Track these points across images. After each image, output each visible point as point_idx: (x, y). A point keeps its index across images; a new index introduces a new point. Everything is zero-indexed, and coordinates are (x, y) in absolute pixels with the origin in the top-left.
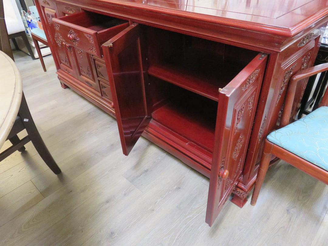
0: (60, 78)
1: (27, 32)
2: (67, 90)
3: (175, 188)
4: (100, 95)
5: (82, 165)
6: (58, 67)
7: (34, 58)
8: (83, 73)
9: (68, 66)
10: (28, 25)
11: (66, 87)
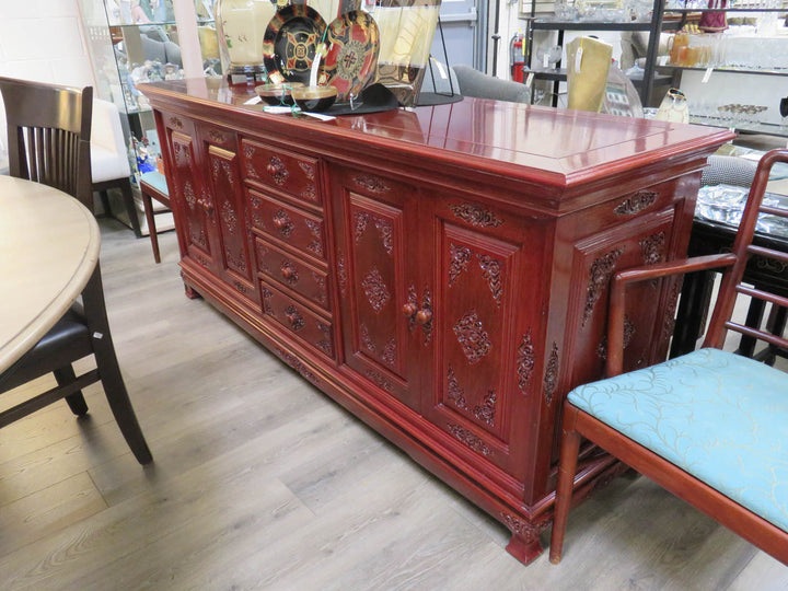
0: (185, 275)
1: (135, 181)
2: (197, 302)
3: (386, 512)
4: (258, 309)
5: (198, 450)
6: (185, 251)
7: (139, 235)
8: (230, 264)
9: (202, 250)
10: (139, 166)
11: (194, 295)
